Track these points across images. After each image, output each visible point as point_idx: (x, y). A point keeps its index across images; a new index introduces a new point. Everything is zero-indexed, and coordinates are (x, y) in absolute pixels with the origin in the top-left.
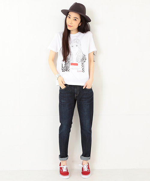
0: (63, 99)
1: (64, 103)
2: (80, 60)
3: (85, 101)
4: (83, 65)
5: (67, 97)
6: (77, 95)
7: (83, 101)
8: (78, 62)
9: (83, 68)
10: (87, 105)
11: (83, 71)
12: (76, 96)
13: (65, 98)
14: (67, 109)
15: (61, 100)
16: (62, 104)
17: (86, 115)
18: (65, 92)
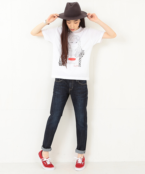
0: (58, 91)
1: (58, 94)
2: (78, 55)
3: (79, 95)
4: (80, 60)
5: (61, 89)
6: (72, 89)
7: (77, 95)
8: (77, 56)
9: (80, 62)
10: (81, 100)
11: (80, 66)
12: (70, 90)
13: (60, 90)
14: (60, 100)
15: (55, 91)
16: (56, 96)
17: (80, 109)
18: (61, 84)
